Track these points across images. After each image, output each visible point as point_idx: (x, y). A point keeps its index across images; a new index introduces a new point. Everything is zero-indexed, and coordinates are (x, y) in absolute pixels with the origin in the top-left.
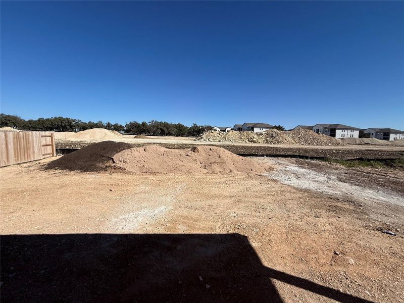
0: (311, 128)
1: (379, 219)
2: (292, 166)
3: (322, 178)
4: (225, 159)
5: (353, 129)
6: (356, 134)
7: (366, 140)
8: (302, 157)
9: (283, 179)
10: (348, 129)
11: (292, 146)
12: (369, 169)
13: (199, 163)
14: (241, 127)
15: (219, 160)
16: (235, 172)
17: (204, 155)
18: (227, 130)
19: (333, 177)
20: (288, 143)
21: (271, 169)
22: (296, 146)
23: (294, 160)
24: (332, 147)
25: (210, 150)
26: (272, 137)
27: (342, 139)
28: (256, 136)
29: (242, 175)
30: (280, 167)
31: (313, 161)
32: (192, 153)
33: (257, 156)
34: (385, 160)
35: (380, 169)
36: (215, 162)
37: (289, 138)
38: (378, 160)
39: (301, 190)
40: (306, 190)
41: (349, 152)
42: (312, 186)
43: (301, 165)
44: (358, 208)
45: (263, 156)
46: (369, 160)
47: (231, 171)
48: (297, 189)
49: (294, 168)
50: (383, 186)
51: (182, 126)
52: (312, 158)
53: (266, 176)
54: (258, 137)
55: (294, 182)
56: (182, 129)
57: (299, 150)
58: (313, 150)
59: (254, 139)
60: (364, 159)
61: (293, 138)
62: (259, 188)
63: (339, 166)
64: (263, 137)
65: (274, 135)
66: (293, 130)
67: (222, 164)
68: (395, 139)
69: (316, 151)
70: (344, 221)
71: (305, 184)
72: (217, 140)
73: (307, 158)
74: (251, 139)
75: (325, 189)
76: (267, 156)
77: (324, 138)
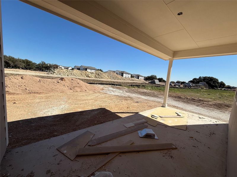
0: (114, 72)
1: (136, 100)
2: (110, 88)
3: (121, 92)
4: (81, 84)
5: (129, 74)
6: (130, 76)
7: (133, 79)
8: (113, 84)
9: (108, 92)
10: (127, 74)
11: (108, 80)
12: (134, 89)
13: (66, 87)
14: (79, 68)
15: (78, 85)
16: (88, 91)
17: (69, 82)
18: (69, 68)
19: (124, 91)
20: (106, 78)
21: (103, 89)
22: (109, 80)
23: (110, 86)
24: (123, 81)
25: (72, 80)
26: (98, 75)
27: (126, 78)
28: (90, 74)
29: (91, 92)
30: (106, 89)
31: (117, 86)
32: (61, 81)
33: (94, 84)
34: (138, 85)
35: (136, 88)
36: (76, 86)
37: (106, 76)
38: (136, 86)
39: (116, 96)
40: (117, 96)
41: (128, 83)
42: (119, 94)
43: (113, 87)
44: (131, 98)
45: (97, 84)
46: (134, 86)
47: (86, 90)
48: (114, 95)
49: (111, 89)
50: (137, 93)
51: (30, 62)
52: (117, 85)
53: (102, 92)
54: (91, 74)
55: (113, 93)
56: (30, 64)
57: (111, 82)
58: (116, 82)
59: (89, 76)
60: (132, 85)
61: (108, 76)
62: (101, 96)
63: (125, 88)
64: (94, 75)
65: (99, 74)
66: (107, 72)
67: (80, 87)
68: (141, 79)
69: (117, 82)
70: (129, 102)
71: (117, 94)
72: (66, 75)
73: (115, 85)
74: (88, 75)
75: (122, 95)
76: (99, 84)
77: (120, 77)
